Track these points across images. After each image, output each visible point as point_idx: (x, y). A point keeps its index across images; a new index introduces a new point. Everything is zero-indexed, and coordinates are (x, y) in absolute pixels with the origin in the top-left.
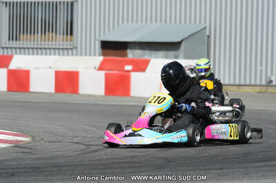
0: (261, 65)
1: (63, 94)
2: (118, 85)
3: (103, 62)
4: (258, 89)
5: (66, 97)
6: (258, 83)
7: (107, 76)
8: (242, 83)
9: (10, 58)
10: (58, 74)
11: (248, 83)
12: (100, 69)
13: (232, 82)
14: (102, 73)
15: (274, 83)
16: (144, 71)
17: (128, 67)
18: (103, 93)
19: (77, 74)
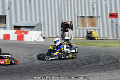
0: (55, 32)
1: (6, 40)
2: (20, 38)
3: (16, 32)
7: (17, 35)
8: (50, 37)
11: (52, 37)
12: (15, 33)
13: (48, 37)
15: (59, 37)
16: (27, 34)
17: (23, 33)
18: (16, 40)
19: (9, 34)
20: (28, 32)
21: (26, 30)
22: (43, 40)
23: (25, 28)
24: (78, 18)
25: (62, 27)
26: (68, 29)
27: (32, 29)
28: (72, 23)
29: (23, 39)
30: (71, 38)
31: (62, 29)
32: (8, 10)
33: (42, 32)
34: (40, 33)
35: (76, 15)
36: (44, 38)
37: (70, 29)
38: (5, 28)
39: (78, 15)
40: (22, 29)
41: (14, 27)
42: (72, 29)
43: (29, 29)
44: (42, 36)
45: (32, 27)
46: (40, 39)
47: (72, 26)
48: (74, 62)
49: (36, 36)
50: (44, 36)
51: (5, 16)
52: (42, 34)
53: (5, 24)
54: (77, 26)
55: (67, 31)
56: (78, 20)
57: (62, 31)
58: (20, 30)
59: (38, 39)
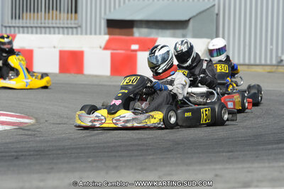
0: (272, 44)
1: (68, 75)
3: (109, 42)
4: (268, 69)
5: (71, 78)
6: (268, 62)
7: (112, 54)
8: (252, 62)
10: (62, 53)
11: (258, 62)
12: (106, 48)
14: (108, 53)
17: (135, 47)
18: (108, 73)
20: (153, 41)
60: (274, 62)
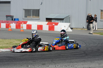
0: (82, 24)
1: (39, 30)
2: (51, 28)
3: (48, 23)
8: (77, 27)
9: (27, 22)
10: (38, 25)
11: (79, 28)
12: (47, 25)
13: (75, 27)
14: (48, 26)
15: (84, 28)
16: (57, 25)
17: (54, 24)
18: (48, 30)
19: (42, 25)
20: (58, 23)
21: (56, 22)
22: (71, 30)
23: (55, 20)
24: (101, 11)
25: (87, 19)
26: (92, 21)
27: (62, 21)
28: (96, 16)
29: (53, 30)
30: (95, 29)
31: (87, 21)
32: (41, 4)
33: (70, 23)
34: (68, 24)
35: (100, 9)
36: (72, 29)
37: (94, 21)
38: (38, 20)
39: (101, 9)
40: (53, 21)
41: (46, 19)
42: (96, 21)
43: (59, 21)
44: (70, 27)
45: (61, 20)
46: (69, 30)
47: (96, 18)
48: (97, 49)
49: (65, 27)
50: (72, 27)
51: (39, 10)
52: (70, 25)
53: (39, 16)
54: (101, 19)
55: (92, 23)
56: (101, 13)
57: (88, 23)
58: (51, 21)
59: (67, 30)
60: (82, 28)
